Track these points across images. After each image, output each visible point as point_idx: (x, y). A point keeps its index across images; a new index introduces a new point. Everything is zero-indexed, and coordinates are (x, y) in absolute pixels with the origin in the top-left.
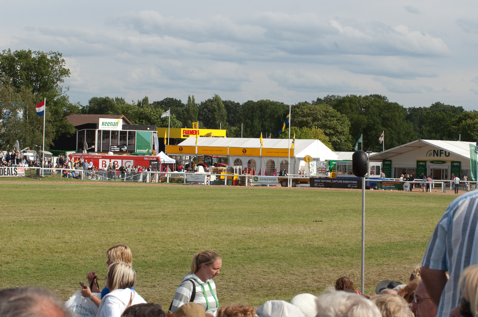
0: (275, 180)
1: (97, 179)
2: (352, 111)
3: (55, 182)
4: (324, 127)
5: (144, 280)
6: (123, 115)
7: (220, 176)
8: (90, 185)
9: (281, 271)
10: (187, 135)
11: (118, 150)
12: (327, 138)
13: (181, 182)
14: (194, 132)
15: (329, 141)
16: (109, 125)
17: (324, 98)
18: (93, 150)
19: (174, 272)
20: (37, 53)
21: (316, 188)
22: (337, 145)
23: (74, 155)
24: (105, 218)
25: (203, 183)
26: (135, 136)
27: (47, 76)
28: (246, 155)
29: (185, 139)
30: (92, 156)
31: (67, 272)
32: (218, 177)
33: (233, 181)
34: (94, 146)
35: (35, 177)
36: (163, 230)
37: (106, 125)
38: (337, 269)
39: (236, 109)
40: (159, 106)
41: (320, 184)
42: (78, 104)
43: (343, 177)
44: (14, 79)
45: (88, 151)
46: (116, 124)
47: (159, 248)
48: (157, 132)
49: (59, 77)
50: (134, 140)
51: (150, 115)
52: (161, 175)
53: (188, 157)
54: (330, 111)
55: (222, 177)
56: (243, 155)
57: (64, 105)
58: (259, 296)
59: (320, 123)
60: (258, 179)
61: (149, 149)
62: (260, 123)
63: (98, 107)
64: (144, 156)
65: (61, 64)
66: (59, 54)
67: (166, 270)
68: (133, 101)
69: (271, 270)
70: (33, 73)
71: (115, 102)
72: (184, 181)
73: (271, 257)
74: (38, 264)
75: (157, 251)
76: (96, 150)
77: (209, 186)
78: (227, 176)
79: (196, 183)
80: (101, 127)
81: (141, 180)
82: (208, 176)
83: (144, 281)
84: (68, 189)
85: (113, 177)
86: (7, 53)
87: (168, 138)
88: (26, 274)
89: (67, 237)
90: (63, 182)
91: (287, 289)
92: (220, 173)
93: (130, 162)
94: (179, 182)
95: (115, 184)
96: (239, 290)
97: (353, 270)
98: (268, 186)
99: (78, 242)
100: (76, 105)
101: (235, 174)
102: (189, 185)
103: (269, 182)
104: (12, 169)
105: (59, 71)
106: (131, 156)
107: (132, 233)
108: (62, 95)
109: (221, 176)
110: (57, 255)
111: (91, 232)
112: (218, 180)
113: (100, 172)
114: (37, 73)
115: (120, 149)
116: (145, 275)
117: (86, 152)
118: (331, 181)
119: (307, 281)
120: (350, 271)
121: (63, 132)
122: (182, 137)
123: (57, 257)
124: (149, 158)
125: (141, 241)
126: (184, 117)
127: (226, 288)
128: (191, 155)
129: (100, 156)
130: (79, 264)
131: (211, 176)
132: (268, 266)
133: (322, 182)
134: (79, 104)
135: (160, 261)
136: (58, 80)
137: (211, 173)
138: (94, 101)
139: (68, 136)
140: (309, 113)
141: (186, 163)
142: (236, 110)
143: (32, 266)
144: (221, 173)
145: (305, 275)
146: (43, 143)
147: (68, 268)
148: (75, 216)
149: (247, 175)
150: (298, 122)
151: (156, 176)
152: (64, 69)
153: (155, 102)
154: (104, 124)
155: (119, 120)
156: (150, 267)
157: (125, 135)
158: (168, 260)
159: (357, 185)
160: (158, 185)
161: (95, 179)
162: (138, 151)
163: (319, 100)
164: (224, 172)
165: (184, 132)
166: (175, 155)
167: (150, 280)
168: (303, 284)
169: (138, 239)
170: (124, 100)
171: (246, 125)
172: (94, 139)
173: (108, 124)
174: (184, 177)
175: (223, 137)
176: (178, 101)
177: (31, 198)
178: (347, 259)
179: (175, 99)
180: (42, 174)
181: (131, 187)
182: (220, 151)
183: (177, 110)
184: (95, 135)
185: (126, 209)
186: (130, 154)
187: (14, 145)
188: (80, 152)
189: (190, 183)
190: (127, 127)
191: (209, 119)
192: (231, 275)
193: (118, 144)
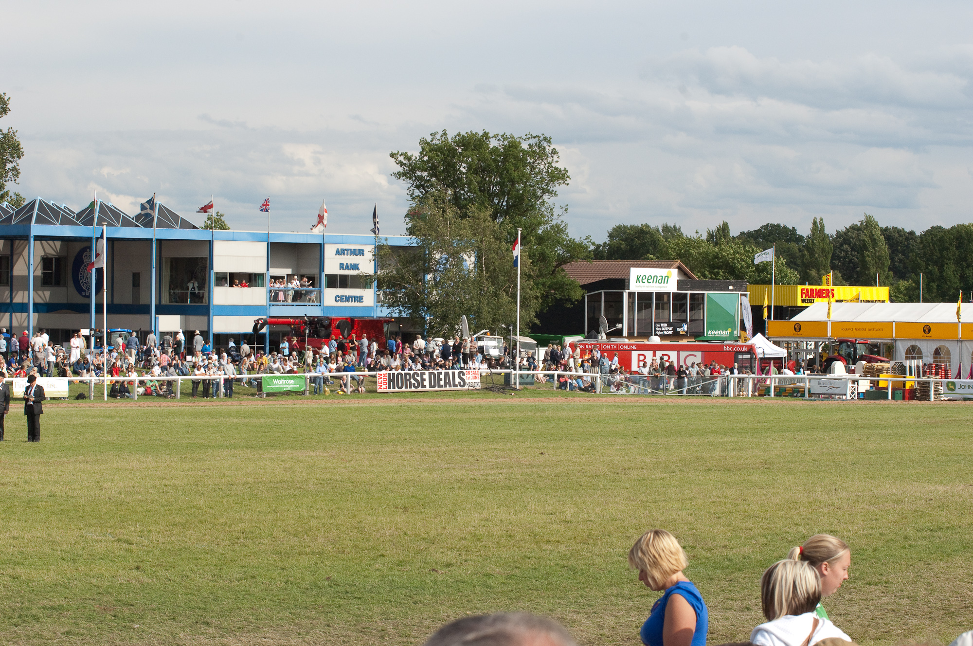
1: (628, 392)
3: (543, 399)
5: (728, 596)
6: (679, 261)
7: (878, 382)
8: (615, 404)
10: (810, 300)
11: (669, 333)
13: (799, 395)
14: (825, 292)
16: (651, 281)
18: (619, 333)
20: (500, 137)
23: (580, 344)
24: (645, 471)
25: (844, 397)
26: (704, 304)
27: (522, 183)
28: (930, 338)
29: (807, 307)
30: (617, 344)
31: (569, 582)
32: (875, 384)
33: (904, 391)
34: (620, 325)
35: (501, 390)
36: (764, 494)
37: (644, 281)
39: (909, 244)
40: (752, 240)
42: (586, 239)
44: (454, 192)
45: (609, 335)
46: (665, 279)
47: (757, 531)
48: (748, 293)
49: (547, 185)
50: (702, 311)
51: (733, 259)
52: (758, 381)
53: (813, 343)
55: (882, 384)
56: (923, 338)
57: (559, 243)
60: (955, 387)
61: (733, 329)
62: (956, 271)
63: (627, 245)
64: (723, 344)
65: (550, 160)
66: (545, 139)
68: (697, 232)
70: (494, 179)
71: (662, 234)
72: (804, 394)
74: (510, 566)
75: (753, 537)
76: (625, 333)
77: (855, 402)
78: (893, 382)
79: (829, 396)
80: (635, 287)
81: (717, 391)
82: (854, 382)
83: (727, 599)
84: (570, 413)
85: (661, 387)
86: (440, 138)
87: (771, 306)
88: (487, 587)
89: (569, 511)
90: (558, 398)
92: (878, 376)
93: (695, 356)
94: (795, 395)
95: (665, 400)
96: (920, 613)
99: (591, 521)
100: (582, 243)
101: (908, 377)
102: (815, 400)
104: (453, 373)
105: (546, 172)
106: (697, 343)
107: (700, 502)
108: (554, 222)
109: (880, 382)
110: (549, 547)
111: (617, 500)
112: (874, 389)
113: (635, 378)
114: (501, 177)
115: (674, 330)
116: (729, 586)
117: (604, 336)
121: (558, 296)
122: (800, 304)
123: (548, 552)
124: (733, 346)
125: (719, 518)
126: (803, 262)
127: (893, 611)
128: (818, 340)
129: (633, 345)
130: (593, 564)
131: (860, 381)
134: (588, 240)
135: (759, 557)
136: (545, 191)
137: (860, 376)
138: (618, 232)
139: (568, 305)
141: (809, 357)
142: (907, 246)
143: (497, 570)
144: (881, 375)
146: (516, 319)
147: (572, 573)
148: (584, 467)
149: (933, 379)
151: (749, 383)
152: (556, 169)
153: (744, 232)
154: (640, 279)
155: (670, 272)
156: (740, 570)
157: (682, 302)
158: (775, 554)
160: (751, 401)
161: (624, 391)
162: (710, 333)
164: (887, 373)
165: (802, 293)
166: (787, 340)
167: (739, 596)
169: (714, 513)
170: (680, 229)
171: (930, 278)
172: (621, 311)
173: (648, 279)
174: (806, 384)
175: (883, 301)
176: (790, 231)
177: (494, 432)
179: (785, 227)
180: (515, 383)
181: (698, 407)
182: (877, 330)
183: (789, 248)
184: (622, 302)
185: (688, 453)
186: (694, 340)
187: (458, 325)
188: (593, 336)
189: (817, 397)
190: (687, 285)
191: (854, 266)
192: (904, 584)
193: (669, 319)
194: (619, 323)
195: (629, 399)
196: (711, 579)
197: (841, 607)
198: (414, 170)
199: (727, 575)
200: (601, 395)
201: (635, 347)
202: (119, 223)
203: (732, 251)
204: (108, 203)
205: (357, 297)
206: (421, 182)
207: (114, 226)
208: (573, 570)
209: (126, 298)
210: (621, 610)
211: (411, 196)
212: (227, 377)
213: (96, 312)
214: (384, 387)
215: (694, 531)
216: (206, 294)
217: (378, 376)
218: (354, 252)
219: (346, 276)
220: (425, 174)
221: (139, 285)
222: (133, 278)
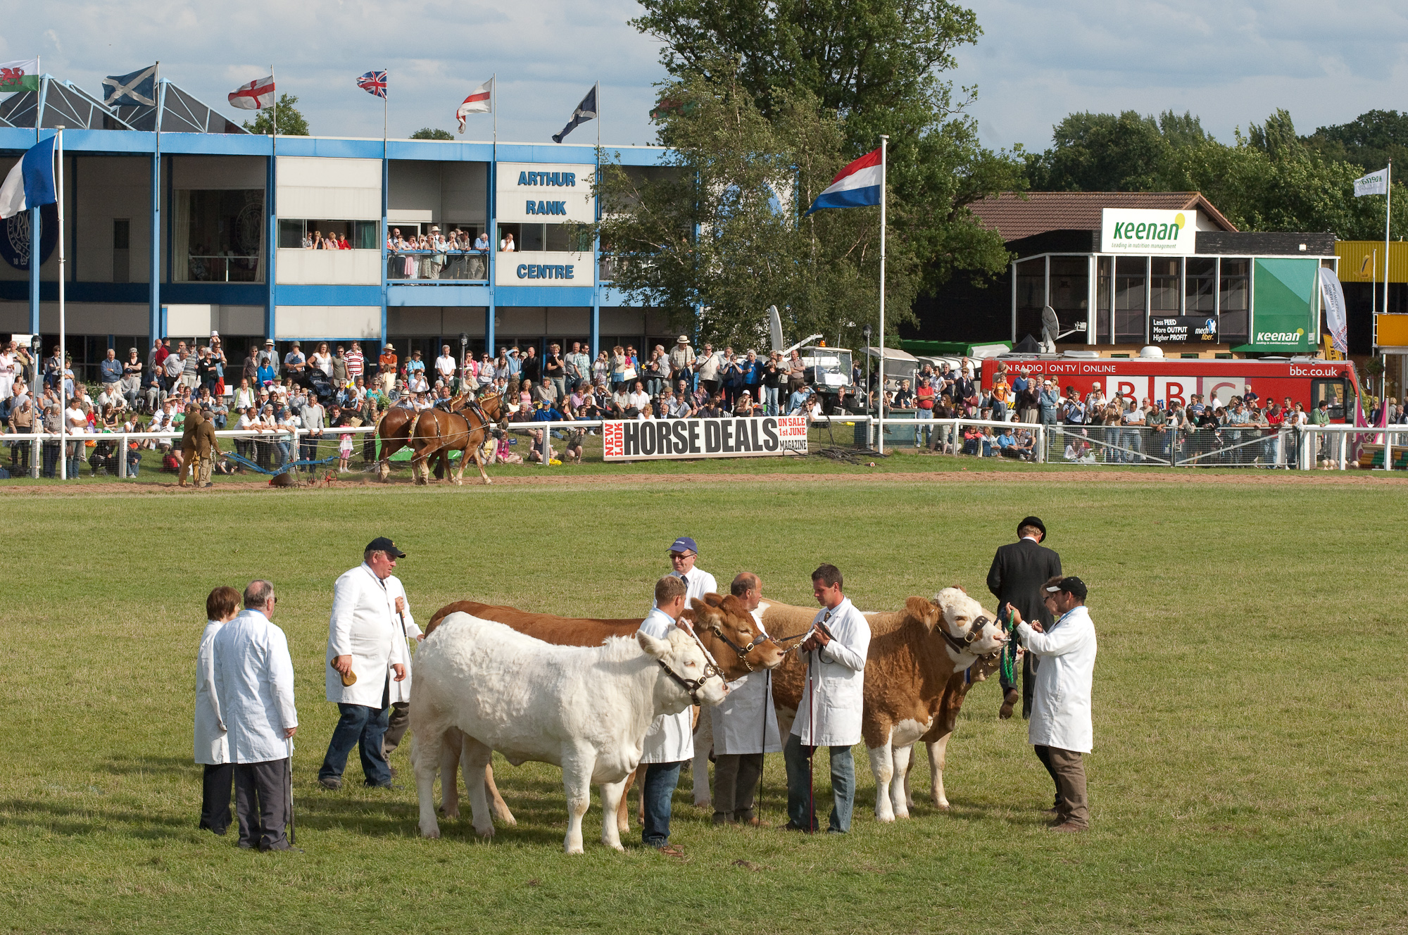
1: (1100, 458)
3: (932, 475)
6: (1199, 194)
8: (1075, 486)
11: (1180, 337)
16: (1144, 234)
18: (1079, 340)
24: (1146, 639)
26: (1248, 279)
27: (889, 41)
30: (1077, 363)
31: (1011, 887)
34: (1083, 325)
35: (849, 457)
36: (1387, 693)
37: (1129, 234)
40: (1341, 145)
42: (1013, 149)
44: (753, 58)
45: (1061, 344)
46: (1171, 231)
47: (1378, 776)
48: (1337, 258)
49: (937, 44)
50: (1244, 291)
51: (1308, 188)
57: (959, 157)
61: (1308, 329)
63: (1093, 156)
64: (1288, 362)
68: (1236, 133)
70: (832, 32)
71: (1163, 133)
75: (1369, 789)
76: (1092, 339)
80: (1111, 246)
81: (1279, 459)
85: (1167, 450)
87: (1383, 284)
88: (849, 898)
90: (961, 473)
93: (1233, 386)
95: (1175, 478)
100: (1006, 158)
104: (754, 423)
105: (934, 19)
106: (1235, 360)
107: (1261, 710)
108: (950, 119)
114: (846, 28)
115: (1191, 333)
116: (1330, 898)
117: (1052, 347)
121: (960, 265)
124: (1308, 367)
125: (1300, 745)
129: (1108, 364)
134: (1019, 154)
135: (1385, 834)
136: (933, 55)
138: (1076, 129)
139: (979, 284)
146: (879, 316)
147: (1015, 868)
151: (1340, 442)
152: (955, 10)
153: (1324, 128)
154: (1123, 231)
155: (1182, 217)
156: (1349, 863)
157: (1204, 276)
160: (1347, 480)
161: (1092, 458)
162: (1261, 339)
169: (1290, 736)
170: (1196, 124)
172: (1085, 296)
173: (1138, 231)
180: (876, 442)
181: (1240, 494)
184: (1087, 276)
185: (1228, 598)
186: (1228, 352)
187: (762, 325)
188: (1030, 347)
190: (1215, 242)
193: (1180, 310)
194: (1081, 321)
195: (1103, 475)
196: (1291, 882)
198: (674, 14)
199: (1323, 874)
200: (1047, 467)
201: (1112, 369)
202: (86, 123)
203: (1304, 173)
204: (65, 82)
205: (561, 267)
206: (688, 38)
207: (76, 126)
208: (1017, 861)
209: (101, 270)
211: (668, 65)
212: (305, 431)
213: (43, 298)
214: (618, 450)
215: (1252, 776)
216: (262, 261)
217: (604, 428)
218: (555, 180)
219: (539, 226)
220: (695, 23)
221: (126, 246)
222: (116, 233)
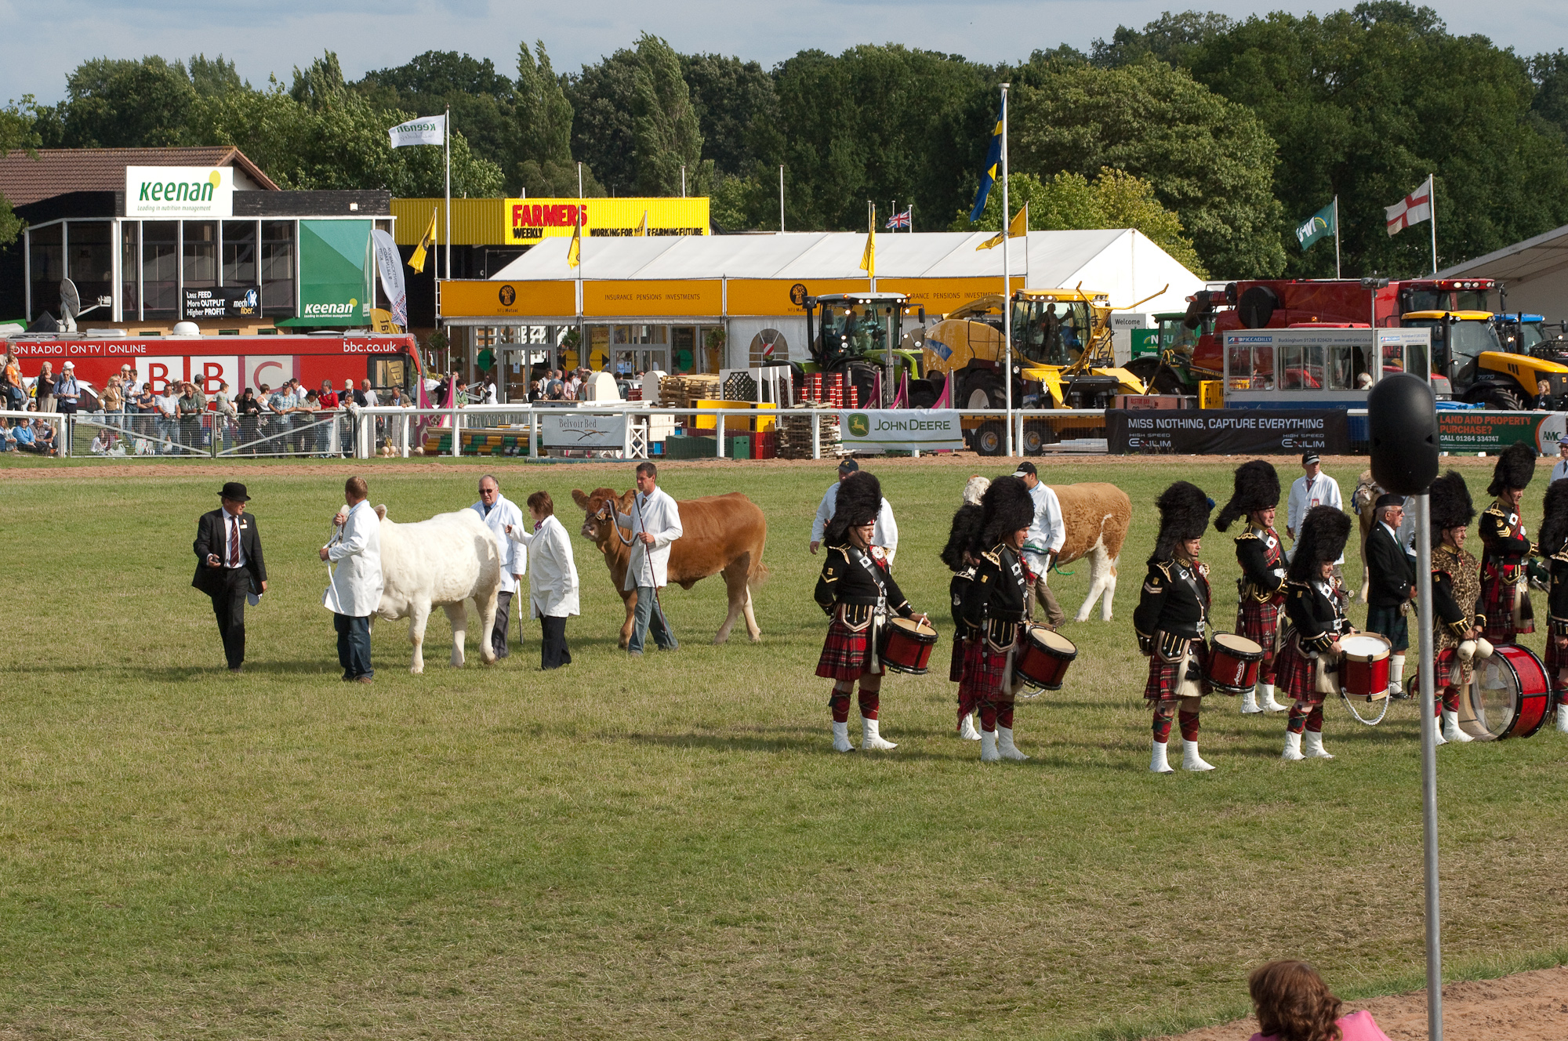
0: (945, 425)
1: (130, 450)
2: (1280, 85)
4: (1155, 165)
5: (411, 963)
6: (235, 148)
7: (693, 418)
8: (103, 482)
9: (1023, 892)
10: (533, 231)
11: (217, 312)
12: (1174, 220)
13: (517, 450)
14: (565, 211)
15: (1181, 234)
16: (174, 195)
17: (1149, 26)
18: (103, 317)
19: (537, 914)
21: (1137, 458)
22: (1220, 250)
23: (19, 345)
25: (619, 454)
26: (293, 243)
30: (101, 343)
31: (46, 937)
32: (687, 422)
33: (753, 437)
34: (107, 300)
36: (465, 706)
37: (157, 195)
38: (1277, 868)
39: (746, 92)
40: (394, 90)
41: (1152, 439)
43: (1256, 403)
45: (83, 322)
46: (205, 191)
47: (458, 799)
48: (393, 218)
50: (289, 257)
51: (356, 140)
53: (542, 329)
54: (1179, 89)
55: (702, 423)
56: (790, 313)
58: (933, 1017)
59: (1136, 147)
60: (867, 426)
61: (362, 299)
62: (858, 155)
63: (112, 107)
64: (341, 337)
67: (499, 908)
68: (272, 80)
69: (977, 886)
71: (192, 79)
72: (528, 448)
73: (969, 819)
75: (448, 813)
76: (118, 315)
78: (728, 417)
79: (585, 452)
80: (137, 209)
81: (334, 446)
82: (639, 418)
83: (406, 969)
85: (206, 440)
89: (29, 759)
91: (1062, 977)
92: (694, 405)
93: (279, 365)
94: (508, 450)
95: (216, 470)
96: (841, 991)
97: (1350, 873)
98: (917, 453)
99: (81, 784)
100: (15, 112)
101: (762, 407)
102: (554, 462)
103: (918, 435)
106: (281, 336)
107: (323, 728)
109: (698, 417)
111: (134, 729)
112: (685, 434)
115: (228, 306)
116: (409, 937)
117: (73, 325)
118: (1206, 423)
119: (1150, 934)
120: (1338, 878)
122: (510, 240)
124: (364, 342)
125: (369, 767)
126: (507, 141)
127: (781, 987)
128: (554, 323)
129: (137, 343)
130: (96, 892)
131: (653, 418)
132: (964, 869)
133: (1161, 430)
135: (468, 863)
137: (653, 404)
138: (92, 78)
140: (1088, 108)
141: (534, 360)
142: (744, 97)
144: (700, 402)
145: (1135, 904)
147: (51, 915)
148: (51, 646)
149: (817, 409)
150: (1038, 151)
151: (402, 425)
153: (374, 72)
154: (150, 191)
155: (216, 175)
156: (428, 897)
157: (242, 241)
158: (502, 855)
159: (1322, 436)
160: (411, 468)
161: (121, 450)
162: (309, 311)
163: (1123, 35)
165: (516, 216)
166: (483, 323)
167: (433, 961)
168: (1128, 950)
169: (357, 756)
170: (232, 69)
171: (798, 175)
172: (108, 267)
173: (167, 192)
174: (530, 426)
175: (697, 232)
176: (479, 67)
178: (1319, 818)
179: (466, 58)
181: (291, 487)
182: (685, 297)
183: (477, 108)
184: (109, 243)
185: (281, 603)
186: (272, 327)
188: (47, 325)
189: (556, 455)
190: (254, 202)
191: (624, 143)
192: (800, 920)
193: (216, 280)
194: (104, 294)
195: (135, 469)
196: (365, 920)
197: (662, 981)
199: (400, 911)
200: (71, 462)
201: (142, 349)
203: (352, 124)
208: (52, 907)
210: (170, 1003)
215: (316, 802)
